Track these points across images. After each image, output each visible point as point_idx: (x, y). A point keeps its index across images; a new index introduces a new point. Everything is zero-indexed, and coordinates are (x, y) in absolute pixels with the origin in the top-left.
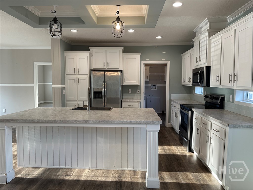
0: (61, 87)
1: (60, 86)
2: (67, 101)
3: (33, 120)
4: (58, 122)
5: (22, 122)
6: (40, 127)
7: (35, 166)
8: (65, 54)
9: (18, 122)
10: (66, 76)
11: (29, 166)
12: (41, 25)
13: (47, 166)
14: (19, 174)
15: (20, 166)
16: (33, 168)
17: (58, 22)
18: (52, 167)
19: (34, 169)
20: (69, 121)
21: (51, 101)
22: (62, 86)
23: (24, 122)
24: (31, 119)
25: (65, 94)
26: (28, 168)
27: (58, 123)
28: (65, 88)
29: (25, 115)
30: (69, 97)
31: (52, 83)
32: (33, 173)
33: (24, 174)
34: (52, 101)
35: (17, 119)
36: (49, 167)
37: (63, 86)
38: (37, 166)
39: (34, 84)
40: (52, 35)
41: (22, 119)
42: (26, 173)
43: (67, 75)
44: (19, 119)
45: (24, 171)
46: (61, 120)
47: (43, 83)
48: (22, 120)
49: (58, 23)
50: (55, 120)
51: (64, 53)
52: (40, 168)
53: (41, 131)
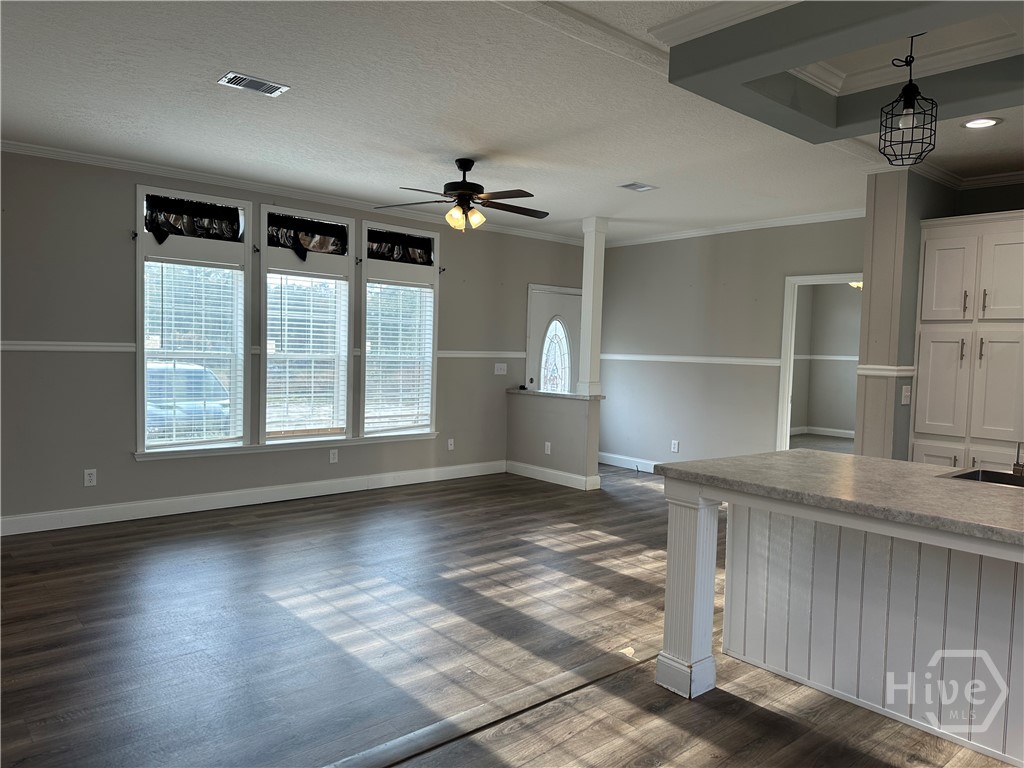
0: (895, 374)
1: (892, 371)
2: (916, 437)
3: (798, 494)
4: (901, 519)
5: (756, 496)
6: (815, 527)
7: (782, 672)
8: (925, 233)
9: (744, 492)
10: (919, 327)
11: (760, 663)
12: (840, 129)
13: (828, 689)
14: (727, 680)
15: (730, 653)
16: (777, 676)
17: (923, 98)
18: (851, 698)
19: (778, 681)
20: (953, 522)
21: (851, 433)
22: (898, 371)
23: (763, 497)
24: (788, 488)
25: (909, 405)
26: (759, 670)
27: (900, 523)
28: (912, 377)
29: (764, 470)
30: (925, 421)
31: (857, 359)
32: (776, 695)
33: (743, 686)
34: (853, 432)
35: (742, 482)
36: (838, 693)
37: (905, 371)
38: (790, 674)
39: (780, 358)
40: (892, 158)
41: (757, 483)
42: (752, 686)
43: (924, 322)
44: (749, 482)
45: (745, 677)
46: (915, 512)
47: (808, 357)
48: (758, 486)
49: (922, 102)
50: (889, 510)
51: (920, 230)
52: (803, 688)
53: (814, 543)
